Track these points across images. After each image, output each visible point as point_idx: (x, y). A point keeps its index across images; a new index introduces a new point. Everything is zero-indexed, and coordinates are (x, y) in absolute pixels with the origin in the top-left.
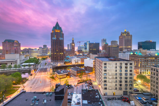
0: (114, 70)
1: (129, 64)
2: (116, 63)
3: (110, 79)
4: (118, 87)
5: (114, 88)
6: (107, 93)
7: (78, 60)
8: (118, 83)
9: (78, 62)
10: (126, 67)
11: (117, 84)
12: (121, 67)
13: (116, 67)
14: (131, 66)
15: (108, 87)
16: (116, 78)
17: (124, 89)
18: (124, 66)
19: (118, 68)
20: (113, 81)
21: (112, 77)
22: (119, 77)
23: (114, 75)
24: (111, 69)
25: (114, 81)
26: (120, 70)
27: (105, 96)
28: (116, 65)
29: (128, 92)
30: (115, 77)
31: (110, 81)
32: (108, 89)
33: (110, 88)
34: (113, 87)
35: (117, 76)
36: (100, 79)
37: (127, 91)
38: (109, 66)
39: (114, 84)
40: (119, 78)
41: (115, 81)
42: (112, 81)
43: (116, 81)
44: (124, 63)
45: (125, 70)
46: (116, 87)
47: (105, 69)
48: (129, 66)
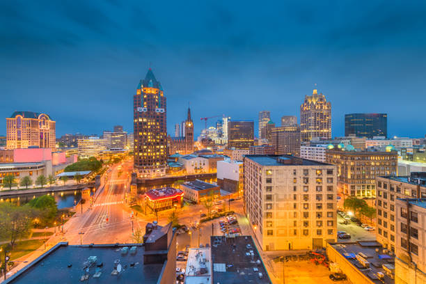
0: (289, 187)
1: (324, 172)
2: (295, 170)
3: (281, 209)
4: (301, 227)
5: (290, 231)
6: (274, 244)
7: (201, 164)
8: (300, 220)
9: (201, 168)
11: (297, 220)
12: (306, 180)
13: (295, 181)
14: (330, 176)
15: (275, 229)
16: (295, 206)
17: (315, 233)
18: (312, 176)
19: (300, 182)
20: (288, 215)
21: (285, 204)
22: (301, 204)
23: (290, 200)
24: (282, 184)
25: (290, 213)
26: (304, 187)
27: (267, 252)
28: (295, 173)
29: (324, 239)
30: (292, 203)
31: (282, 213)
32: (275, 233)
33: (281, 232)
34: (288, 229)
35: (297, 202)
36: (257, 208)
37: (321, 239)
38: (279, 176)
39: (291, 221)
40: (303, 206)
41: (293, 214)
42: (286, 214)
43: (295, 213)
44: (313, 169)
45: (317, 187)
46: (295, 228)
47: (269, 185)
48: (325, 176)
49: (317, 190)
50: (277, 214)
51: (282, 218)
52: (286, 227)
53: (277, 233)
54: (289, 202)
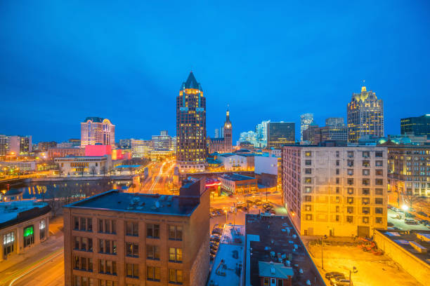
0: (332, 169)
1: (372, 155)
2: (338, 152)
3: (322, 193)
4: (344, 214)
5: (331, 216)
6: (312, 229)
8: (343, 205)
10: (366, 163)
11: (341, 206)
12: (351, 163)
13: (338, 164)
14: (379, 159)
15: (314, 213)
16: (338, 191)
17: (361, 220)
18: (358, 158)
19: (344, 165)
20: (329, 199)
21: (326, 188)
22: (345, 188)
23: (332, 183)
24: (322, 167)
25: (331, 197)
26: (348, 170)
27: (306, 237)
28: (338, 156)
29: (371, 228)
30: (334, 187)
31: (322, 197)
32: (314, 218)
33: (322, 217)
34: (329, 214)
35: (340, 186)
36: (295, 194)
37: (368, 227)
38: (320, 159)
39: (333, 207)
40: (346, 191)
41: (335, 199)
42: (327, 198)
43: (338, 198)
44: (358, 151)
45: (364, 170)
46: (338, 214)
47: (308, 167)
48: (373, 159)
49: (364, 174)
50: (317, 198)
51: (323, 202)
52: (327, 212)
53: (317, 217)
54: (331, 186)
